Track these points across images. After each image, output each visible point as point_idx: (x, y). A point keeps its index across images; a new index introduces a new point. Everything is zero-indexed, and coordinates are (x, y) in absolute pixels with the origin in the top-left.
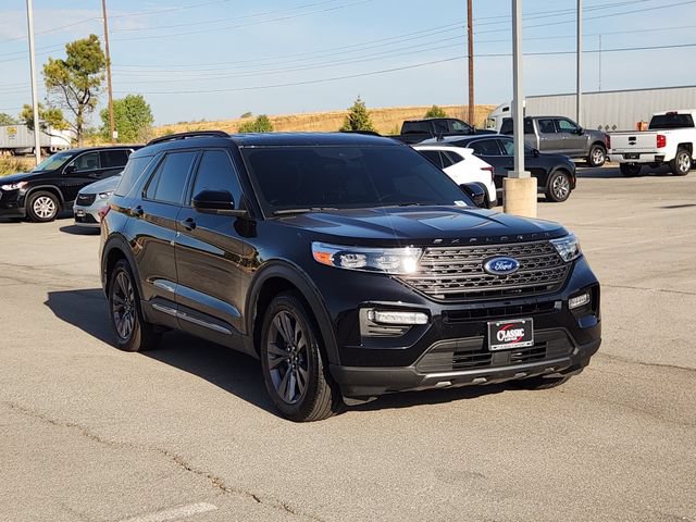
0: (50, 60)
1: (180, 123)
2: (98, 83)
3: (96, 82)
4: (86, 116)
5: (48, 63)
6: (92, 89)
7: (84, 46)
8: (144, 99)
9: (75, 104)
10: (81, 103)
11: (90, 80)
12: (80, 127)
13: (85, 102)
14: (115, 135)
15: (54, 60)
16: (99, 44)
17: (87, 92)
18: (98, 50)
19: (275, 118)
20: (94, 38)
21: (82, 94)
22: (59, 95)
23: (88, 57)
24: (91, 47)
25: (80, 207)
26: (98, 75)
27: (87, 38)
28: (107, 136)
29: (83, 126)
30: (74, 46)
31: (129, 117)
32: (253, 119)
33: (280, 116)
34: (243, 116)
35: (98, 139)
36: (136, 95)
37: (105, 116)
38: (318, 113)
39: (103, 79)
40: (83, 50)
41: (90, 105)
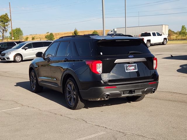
1: (30, 35)
2: (8, 25)
3: (7, 25)
4: (5, 34)
6: (6, 27)
7: (4, 16)
8: (21, 29)
9: (2, 31)
10: (3, 30)
11: (5, 25)
12: (3, 37)
13: (5, 30)
14: (13, 38)
16: (8, 16)
17: (5, 28)
18: (7, 17)
19: (55, 33)
20: (6, 14)
23: (5, 19)
25: (2, 56)
26: (8, 23)
27: (5, 14)
28: (11, 38)
29: (4, 36)
30: (2, 16)
31: (17, 34)
32: (49, 34)
33: (56, 33)
34: (47, 33)
35: (9, 39)
36: (18, 28)
37: (11, 33)
38: (66, 32)
39: (9, 24)
40: (4, 17)
41: (6, 31)
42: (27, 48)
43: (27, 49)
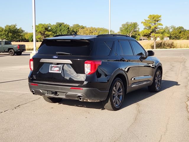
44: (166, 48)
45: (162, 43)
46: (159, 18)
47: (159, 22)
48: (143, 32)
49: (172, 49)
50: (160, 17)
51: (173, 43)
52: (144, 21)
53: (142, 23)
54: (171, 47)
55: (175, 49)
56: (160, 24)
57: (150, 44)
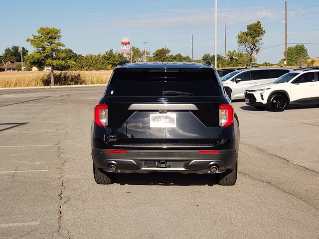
0: (241, 32)
2: (258, 41)
4: (254, 55)
5: (240, 33)
7: (254, 26)
8: (304, 46)
9: (249, 50)
10: (252, 50)
11: (255, 40)
12: (250, 60)
13: (254, 49)
15: (243, 32)
16: (260, 25)
17: (255, 45)
18: (260, 28)
20: (259, 22)
21: (253, 46)
22: (244, 46)
23: (255, 31)
24: (257, 26)
27: (256, 22)
30: (251, 26)
31: (297, 54)
36: (301, 44)
39: (261, 39)
40: (253, 28)
41: (257, 51)
42: (240, 79)
43: (239, 81)
44: (70, 85)
45: (60, 75)
46: (59, 34)
47: (57, 41)
48: (31, 57)
49: (78, 86)
50: (58, 31)
51: (79, 75)
52: (32, 38)
53: (28, 40)
54: (76, 83)
55: (83, 85)
56: (60, 44)
57: (41, 78)
